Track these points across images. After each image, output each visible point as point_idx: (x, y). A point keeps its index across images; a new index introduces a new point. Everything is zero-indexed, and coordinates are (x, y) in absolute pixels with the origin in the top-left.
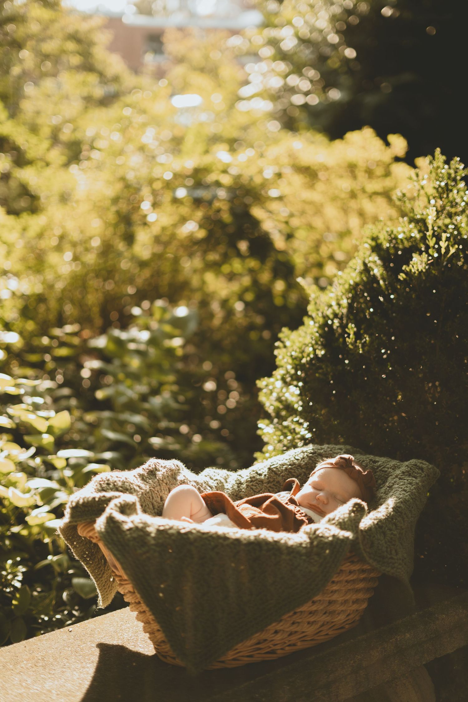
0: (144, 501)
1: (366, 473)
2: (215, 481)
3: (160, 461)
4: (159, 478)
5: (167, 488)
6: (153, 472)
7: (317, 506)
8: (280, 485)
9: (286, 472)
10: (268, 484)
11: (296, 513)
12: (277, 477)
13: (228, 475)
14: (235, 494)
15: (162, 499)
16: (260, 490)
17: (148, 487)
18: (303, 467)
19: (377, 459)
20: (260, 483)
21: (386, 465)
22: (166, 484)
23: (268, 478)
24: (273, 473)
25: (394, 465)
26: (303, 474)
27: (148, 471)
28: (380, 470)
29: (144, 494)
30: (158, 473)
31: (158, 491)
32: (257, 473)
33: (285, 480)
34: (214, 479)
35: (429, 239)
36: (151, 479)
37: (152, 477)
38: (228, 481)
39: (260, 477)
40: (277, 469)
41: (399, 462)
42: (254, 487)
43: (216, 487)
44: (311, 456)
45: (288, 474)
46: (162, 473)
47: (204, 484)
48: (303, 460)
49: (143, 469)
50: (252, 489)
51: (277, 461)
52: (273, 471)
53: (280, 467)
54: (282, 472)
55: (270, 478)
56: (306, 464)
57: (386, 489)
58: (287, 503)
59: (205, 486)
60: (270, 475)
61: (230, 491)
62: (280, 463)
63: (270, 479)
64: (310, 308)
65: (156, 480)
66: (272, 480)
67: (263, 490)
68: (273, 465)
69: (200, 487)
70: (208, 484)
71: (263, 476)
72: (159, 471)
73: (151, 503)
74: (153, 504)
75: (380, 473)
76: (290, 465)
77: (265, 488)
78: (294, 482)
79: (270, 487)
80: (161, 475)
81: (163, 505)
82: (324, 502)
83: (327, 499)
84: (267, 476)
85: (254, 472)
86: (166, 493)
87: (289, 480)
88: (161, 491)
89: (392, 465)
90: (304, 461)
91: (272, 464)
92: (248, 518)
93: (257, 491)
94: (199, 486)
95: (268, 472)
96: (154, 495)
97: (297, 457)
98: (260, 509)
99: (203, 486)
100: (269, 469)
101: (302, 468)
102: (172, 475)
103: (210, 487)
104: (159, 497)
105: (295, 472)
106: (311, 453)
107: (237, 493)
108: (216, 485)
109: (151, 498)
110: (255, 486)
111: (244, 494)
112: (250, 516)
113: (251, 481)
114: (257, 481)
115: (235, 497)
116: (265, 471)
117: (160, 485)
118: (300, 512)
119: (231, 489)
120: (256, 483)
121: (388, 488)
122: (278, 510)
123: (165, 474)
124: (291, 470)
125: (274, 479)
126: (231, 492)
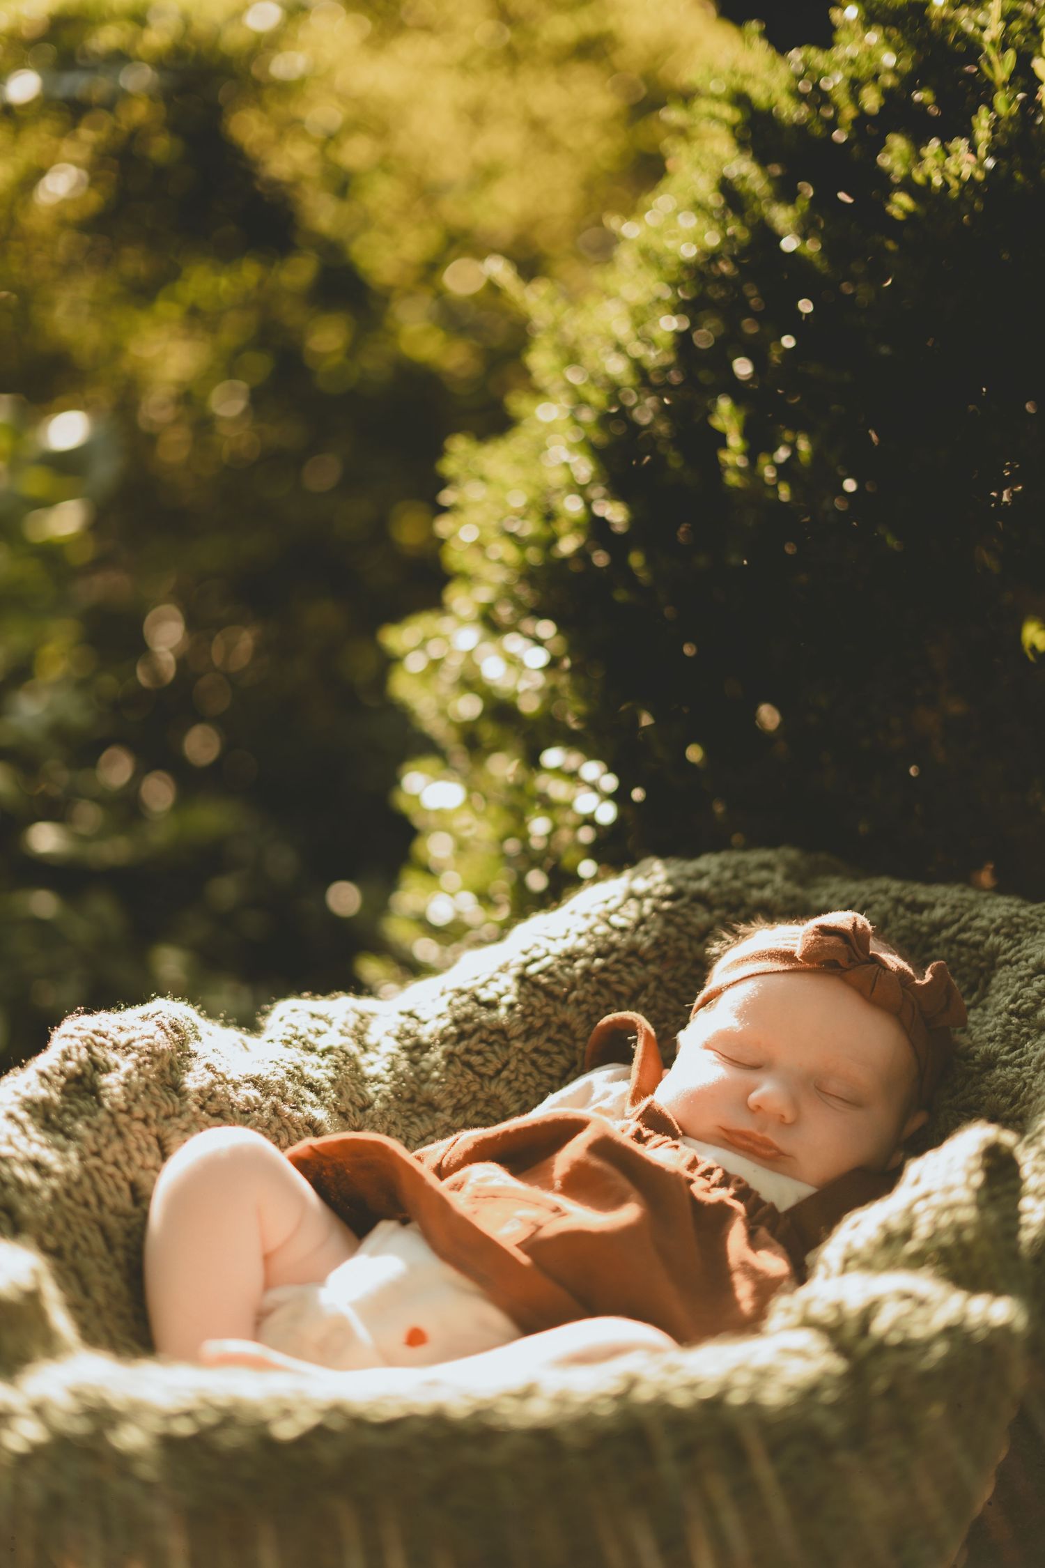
0: (68, 1225)
1: (928, 977)
2: (324, 1055)
3: (105, 1020)
4: (112, 1104)
5: (152, 1140)
6: (86, 1081)
7: (759, 1134)
8: (575, 1040)
9: (587, 986)
10: (527, 1039)
11: (688, 1174)
12: (555, 1009)
13: (362, 1017)
14: (407, 1095)
15: (140, 1197)
16: (499, 1066)
17: (73, 1155)
18: (651, 955)
19: (922, 893)
20: (494, 1038)
21: (972, 919)
22: (145, 1121)
23: (524, 1016)
24: (541, 994)
25: (1008, 920)
26: (652, 986)
27: (62, 1080)
28: (951, 940)
29: (62, 1195)
30: (105, 1080)
31: (116, 1164)
32: (475, 999)
33: (591, 1019)
34: (320, 1048)
35: (994, 57)
36: (81, 1112)
37: (82, 1104)
38: (370, 1040)
39: (493, 1015)
40: (551, 975)
41: (1023, 906)
42: (476, 1060)
43: (333, 1081)
44: (669, 911)
45: (597, 993)
46: (122, 1079)
47: (289, 1084)
48: (642, 928)
49: (43, 1075)
50: (468, 1065)
51: (546, 944)
52: (537, 985)
53: (561, 967)
54: (573, 987)
55: (532, 1014)
56: (657, 944)
57: (1009, 1022)
58: (639, 1137)
59: (296, 1092)
60: (529, 1005)
61: (388, 1087)
62: (558, 948)
63: (530, 1019)
64: (541, 360)
65: (102, 1116)
66: (538, 1023)
67: (512, 1066)
68: (534, 960)
69: (279, 1101)
70: (302, 1076)
71: (502, 1011)
72: (107, 1070)
73: (95, 1227)
74: (103, 1229)
75: (951, 950)
76: (598, 954)
77: (520, 1056)
78: (631, 1028)
79: (536, 1050)
80: (118, 1090)
81: (145, 1215)
82: (783, 1116)
83: (795, 1104)
84: (519, 1008)
85: (465, 998)
86: (151, 1160)
87: (608, 1018)
88: (130, 1159)
89: (999, 921)
90: (646, 933)
91: (526, 959)
92: (518, 1246)
93: (491, 1073)
94: (274, 1099)
95: (519, 994)
96: (102, 1187)
97: (617, 920)
98: (548, 1185)
99: (289, 1095)
100: (522, 979)
101: (645, 962)
102: (161, 1073)
103: (310, 1086)
104: (125, 1186)
105: (621, 981)
106: (664, 898)
107: (414, 1087)
108: (331, 1073)
109: (92, 1199)
110: (479, 1053)
111: (442, 1090)
112: (523, 1233)
113: (462, 1036)
114: (484, 1034)
115: (409, 1106)
116: (505, 989)
117: (120, 1134)
118: (701, 1169)
119: (387, 1079)
120: (482, 1041)
121: (1015, 1020)
122: (623, 1183)
123: (134, 1078)
124: (605, 975)
125: (548, 1016)
126: (393, 1092)
